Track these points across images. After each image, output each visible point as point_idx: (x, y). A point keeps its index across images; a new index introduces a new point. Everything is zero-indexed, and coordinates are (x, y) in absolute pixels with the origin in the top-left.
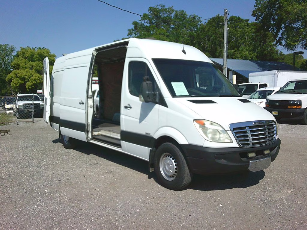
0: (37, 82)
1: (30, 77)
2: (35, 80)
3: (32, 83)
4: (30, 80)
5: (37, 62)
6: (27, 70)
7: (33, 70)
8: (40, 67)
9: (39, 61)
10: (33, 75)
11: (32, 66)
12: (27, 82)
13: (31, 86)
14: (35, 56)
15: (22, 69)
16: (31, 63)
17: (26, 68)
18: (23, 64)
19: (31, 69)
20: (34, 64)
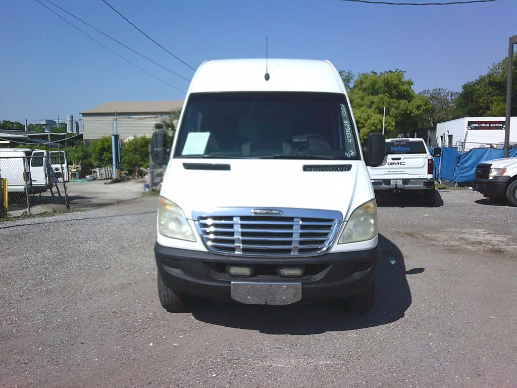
0: (376, 128)
1: (366, 120)
2: (373, 125)
3: (368, 130)
4: (366, 125)
5: (381, 95)
6: (363, 108)
7: (373, 109)
8: (383, 103)
9: (384, 94)
10: (371, 116)
11: (373, 103)
12: (362, 128)
13: (368, 135)
14: (377, 86)
15: (356, 108)
16: (371, 97)
17: (362, 106)
18: (359, 101)
19: (370, 107)
20: (376, 99)
